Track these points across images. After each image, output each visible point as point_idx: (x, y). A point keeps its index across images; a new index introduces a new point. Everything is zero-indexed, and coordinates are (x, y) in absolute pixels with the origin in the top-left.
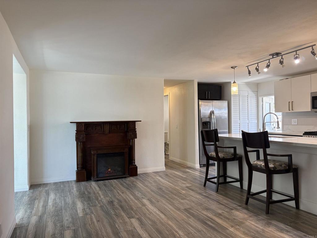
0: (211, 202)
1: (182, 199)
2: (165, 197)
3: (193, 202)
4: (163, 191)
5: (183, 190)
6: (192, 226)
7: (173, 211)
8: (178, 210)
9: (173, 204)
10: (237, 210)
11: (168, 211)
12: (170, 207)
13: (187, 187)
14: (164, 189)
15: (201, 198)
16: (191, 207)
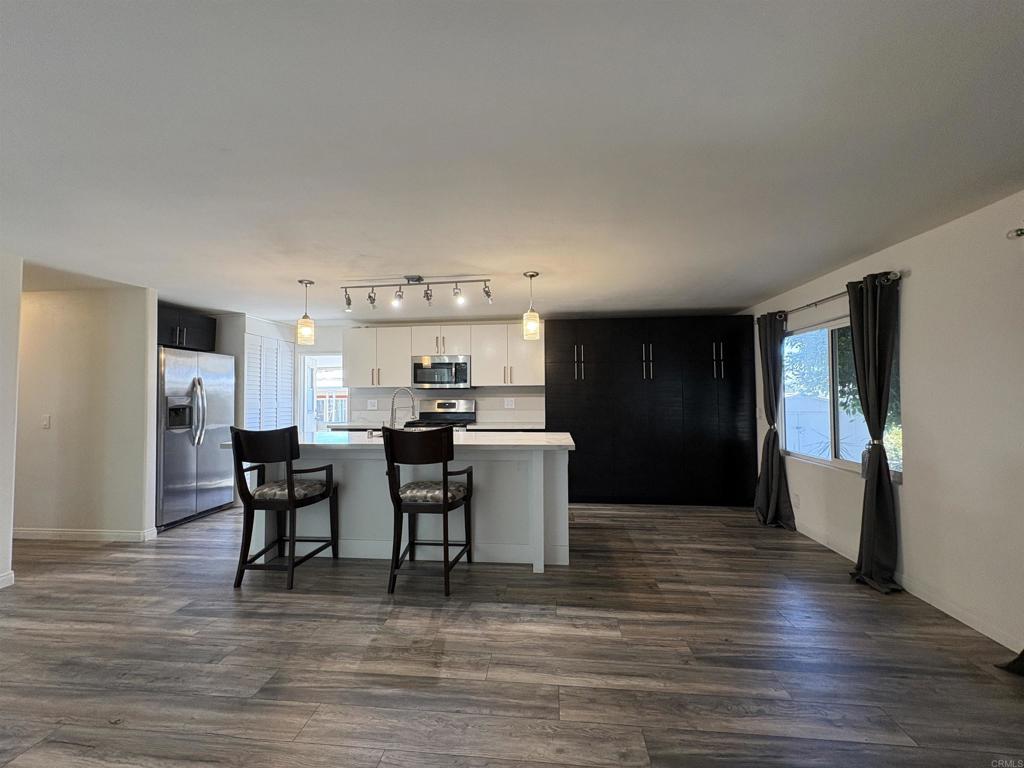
0: (311, 624)
1: (210, 662)
2: (129, 689)
3: (259, 650)
4: (95, 669)
5: (179, 626)
6: (349, 735)
7: (227, 723)
8: (242, 710)
9: (197, 700)
10: (394, 616)
11: (207, 739)
12: (197, 713)
13: (181, 611)
14: (87, 658)
15: (268, 627)
16: (274, 672)
